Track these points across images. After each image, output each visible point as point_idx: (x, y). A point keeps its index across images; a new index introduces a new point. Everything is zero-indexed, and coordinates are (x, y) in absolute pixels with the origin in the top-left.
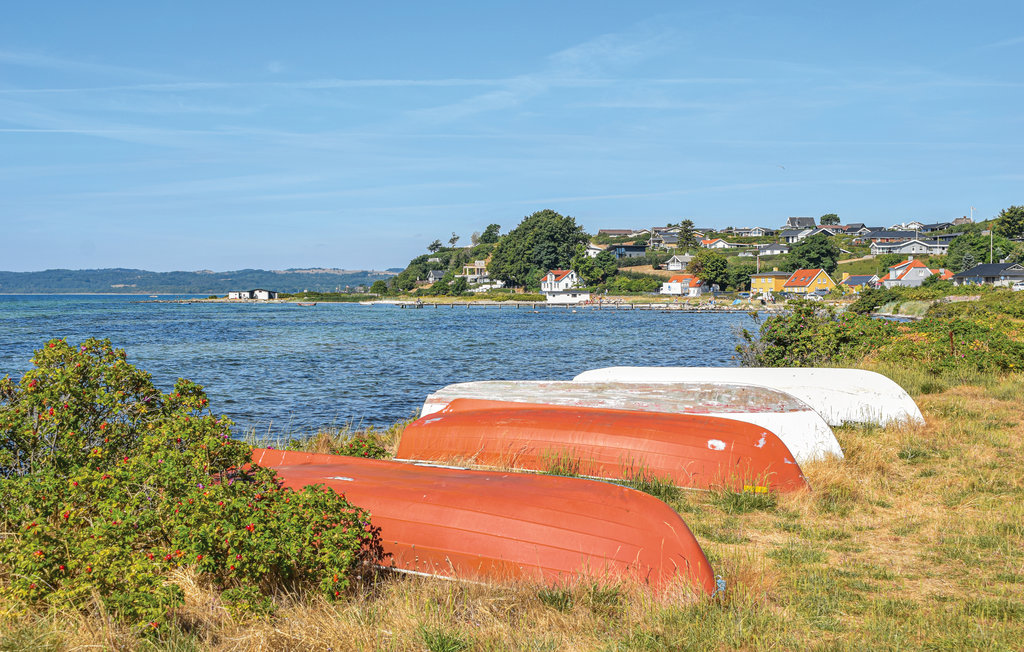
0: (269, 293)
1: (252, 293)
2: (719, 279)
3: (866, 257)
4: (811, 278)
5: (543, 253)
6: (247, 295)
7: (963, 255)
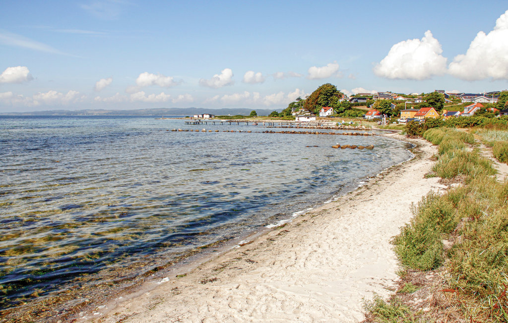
0: (210, 115)
1: (203, 115)
2: (387, 112)
3: (459, 104)
4: (427, 112)
5: (322, 100)
6: (201, 116)
7: (505, 103)
